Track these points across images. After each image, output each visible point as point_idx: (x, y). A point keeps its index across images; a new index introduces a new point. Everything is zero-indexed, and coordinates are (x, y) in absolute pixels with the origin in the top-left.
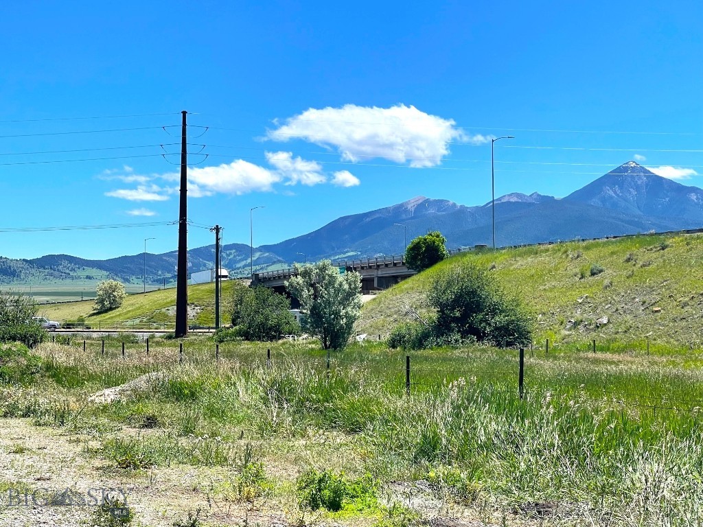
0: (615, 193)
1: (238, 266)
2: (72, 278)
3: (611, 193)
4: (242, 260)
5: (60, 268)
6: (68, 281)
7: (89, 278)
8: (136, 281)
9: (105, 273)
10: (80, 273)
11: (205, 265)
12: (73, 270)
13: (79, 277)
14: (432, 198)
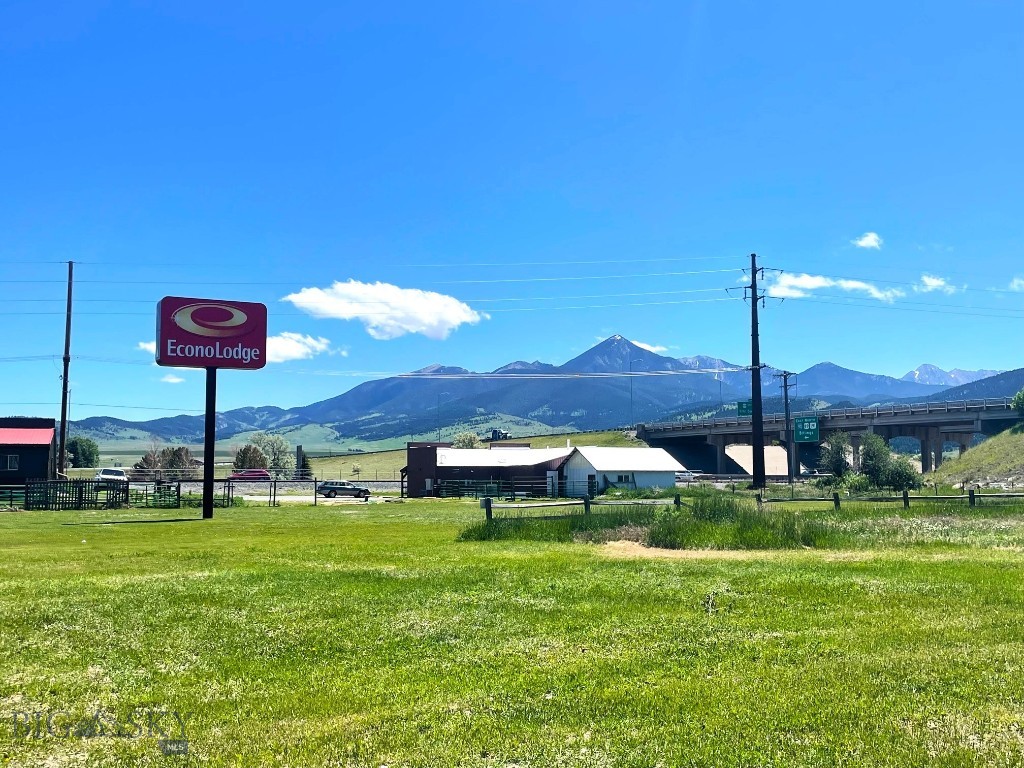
0: (604, 361)
1: (271, 426)
2: (117, 438)
3: (601, 361)
4: (274, 421)
5: (104, 428)
6: (113, 441)
7: (133, 438)
8: (176, 440)
9: (147, 434)
10: (122, 433)
11: (239, 426)
12: (116, 430)
13: (123, 438)
14: (446, 366)
